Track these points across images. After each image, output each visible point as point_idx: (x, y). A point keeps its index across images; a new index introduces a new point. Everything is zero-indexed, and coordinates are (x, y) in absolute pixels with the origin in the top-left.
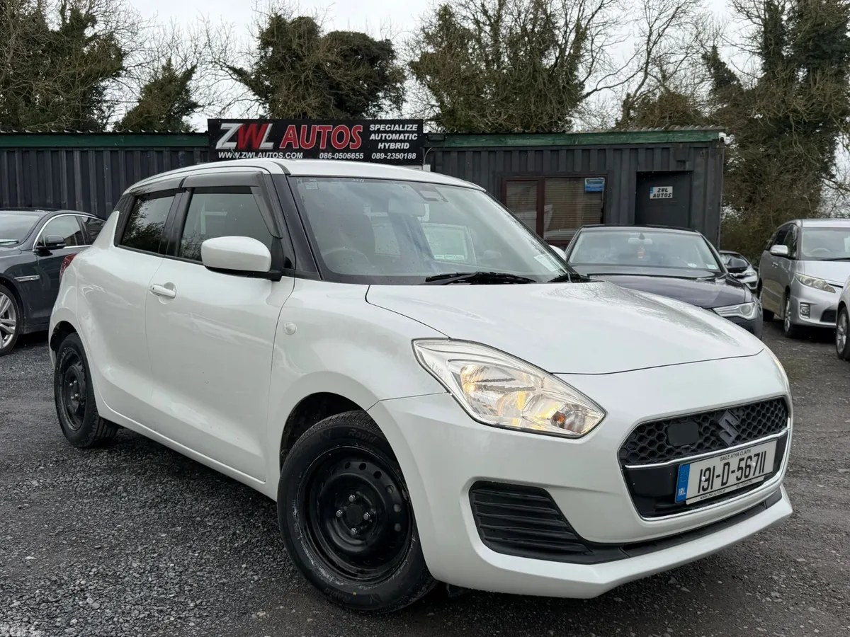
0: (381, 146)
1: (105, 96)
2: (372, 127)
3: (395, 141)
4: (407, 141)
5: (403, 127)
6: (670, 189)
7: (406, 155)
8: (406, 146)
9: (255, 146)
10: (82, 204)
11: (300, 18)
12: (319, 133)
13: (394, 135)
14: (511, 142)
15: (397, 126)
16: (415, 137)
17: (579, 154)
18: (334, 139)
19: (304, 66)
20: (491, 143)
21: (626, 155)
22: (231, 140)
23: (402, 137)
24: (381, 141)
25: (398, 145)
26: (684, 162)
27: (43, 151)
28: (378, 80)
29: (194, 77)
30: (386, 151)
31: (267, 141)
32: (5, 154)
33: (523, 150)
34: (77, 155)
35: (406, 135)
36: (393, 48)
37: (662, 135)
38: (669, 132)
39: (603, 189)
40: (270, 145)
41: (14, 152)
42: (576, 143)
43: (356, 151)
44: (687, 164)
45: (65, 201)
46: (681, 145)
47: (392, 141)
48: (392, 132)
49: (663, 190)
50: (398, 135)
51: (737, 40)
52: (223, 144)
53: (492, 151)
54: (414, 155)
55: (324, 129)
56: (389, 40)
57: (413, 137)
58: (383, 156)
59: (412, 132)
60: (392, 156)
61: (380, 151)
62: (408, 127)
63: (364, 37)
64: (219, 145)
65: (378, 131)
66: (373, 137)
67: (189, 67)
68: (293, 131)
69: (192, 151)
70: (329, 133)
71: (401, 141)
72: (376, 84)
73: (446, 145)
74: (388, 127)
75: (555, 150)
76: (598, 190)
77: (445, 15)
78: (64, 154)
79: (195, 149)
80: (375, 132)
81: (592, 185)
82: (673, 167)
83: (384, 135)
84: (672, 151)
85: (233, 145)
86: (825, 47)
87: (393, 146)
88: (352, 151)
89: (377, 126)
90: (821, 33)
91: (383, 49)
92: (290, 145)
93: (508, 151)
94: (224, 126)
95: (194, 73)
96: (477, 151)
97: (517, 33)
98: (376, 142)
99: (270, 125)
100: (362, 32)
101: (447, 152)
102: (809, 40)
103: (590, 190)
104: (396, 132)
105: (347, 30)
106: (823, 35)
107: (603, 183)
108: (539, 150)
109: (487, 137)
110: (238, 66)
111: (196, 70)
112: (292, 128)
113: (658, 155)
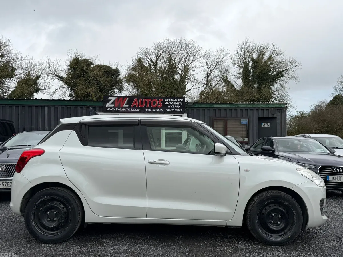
0: (169, 106)
1: (5, 85)
2: (166, 100)
3: (175, 105)
4: (179, 105)
5: (178, 100)
6: (269, 124)
7: (178, 110)
8: (179, 107)
9: (121, 106)
10: (47, 128)
11: (85, 59)
12: (146, 102)
13: (174, 103)
14: (215, 106)
15: (175, 99)
16: (182, 103)
17: (239, 111)
18: (152, 103)
19: (89, 76)
20: (209, 106)
21: (255, 111)
22: (112, 103)
23: (177, 103)
24: (169, 105)
25: (176, 106)
26: (274, 114)
27: (31, 106)
28: (114, 82)
29: (40, 79)
30: (171, 108)
31: (126, 104)
32: (14, 107)
33: (220, 109)
34: (46, 108)
35: (179, 103)
36: (119, 71)
37: (266, 105)
38: (269, 104)
39: (247, 123)
40: (127, 106)
41: (18, 106)
42: (238, 107)
43: (160, 108)
44: (275, 115)
45: (40, 127)
46: (273, 108)
47: (173, 105)
48: (174, 102)
49: (266, 124)
50: (176, 103)
51: (235, 74)
52: (109, 105)
53: (209, 109)
54: (182, 110)
55: (148, 100)
56: (118, 69)
57: (181, 103)
58: (170, 110)
59: (181, 102)
60: (173, 110)
61: (169, 108)
62: (179, 100)
63: (109, 67)
64: (107, 105)
65: (168, 101)
66: (166, 103)
67: (38, 75)
68: (137, 101)
69: (95, 108)
70: (150, 102)
71: (177, 105)
72: (113, 84)
73: (193, 106)
74: (172, 100)
75: (231, 110)
76: (245, 123)
77: (140, 61)
78: (41, 108)
79: (97, 107)
80: (167, 102)
81: (243, 122)
82: (270, 116)
83: (170, 103)
84: (270, 111)
85: (113, 105)
86: (264, 77)
87: (173, 107)
88: (158, 108)
89: (168, 99)
90: (263, 72)
91: (116, 72)
92: (135, 106)
93: (215, 109)
94: (109, 98)
95: (40, 77)
96: (203, 109)
97: (162, 69)
98: (168, 105)
99: (128, 98)
100: (108, 65)
101: (193, 109)
102: (259, 75)
103: (243, 123)
104: (175, 102)
105: (103, 64)
106: (264, 74)
107: (247, 121)
108: (225, 109)
109: (207, 104)
110: (61, 75)
111: (41, 76)
112: (136, 100)
113: (265, 112)
